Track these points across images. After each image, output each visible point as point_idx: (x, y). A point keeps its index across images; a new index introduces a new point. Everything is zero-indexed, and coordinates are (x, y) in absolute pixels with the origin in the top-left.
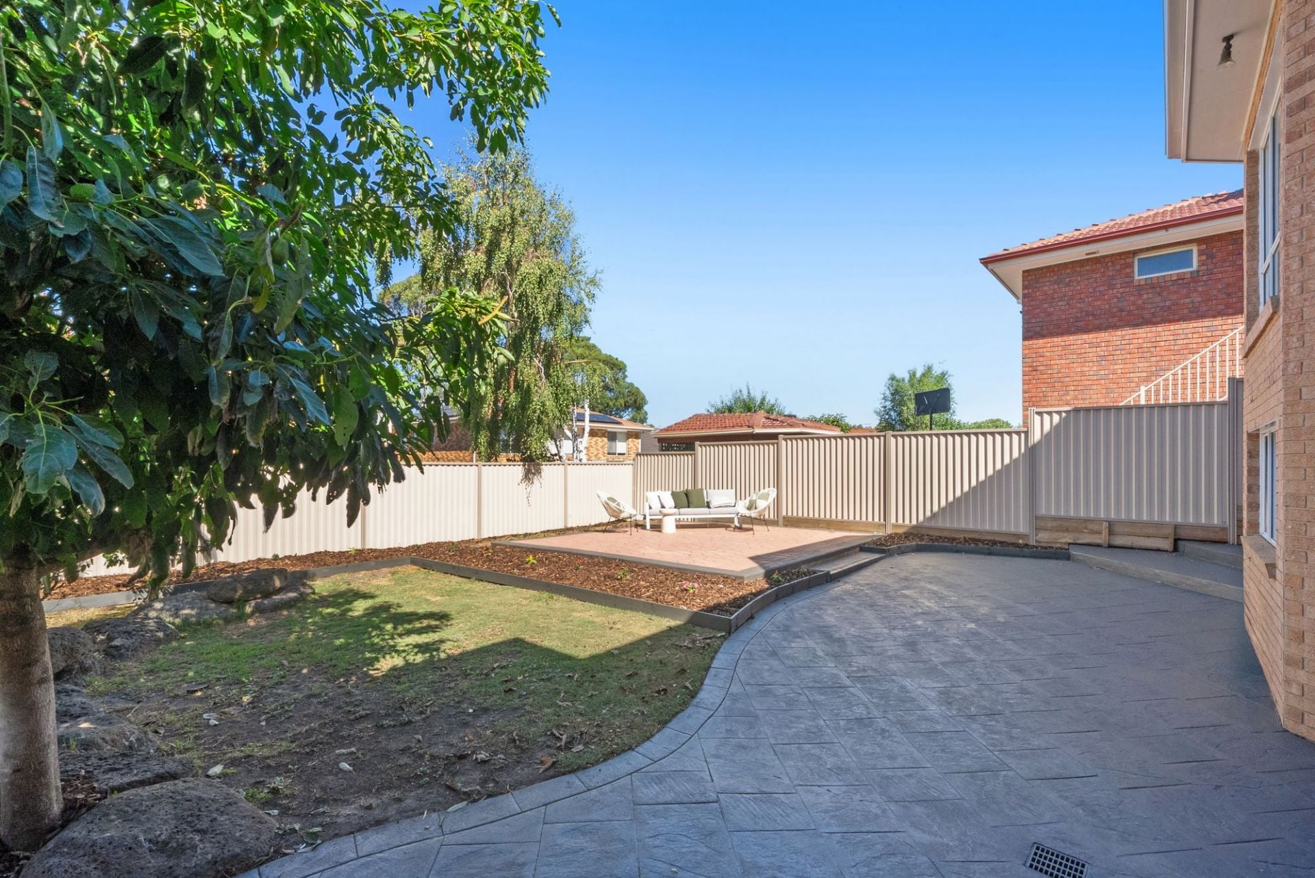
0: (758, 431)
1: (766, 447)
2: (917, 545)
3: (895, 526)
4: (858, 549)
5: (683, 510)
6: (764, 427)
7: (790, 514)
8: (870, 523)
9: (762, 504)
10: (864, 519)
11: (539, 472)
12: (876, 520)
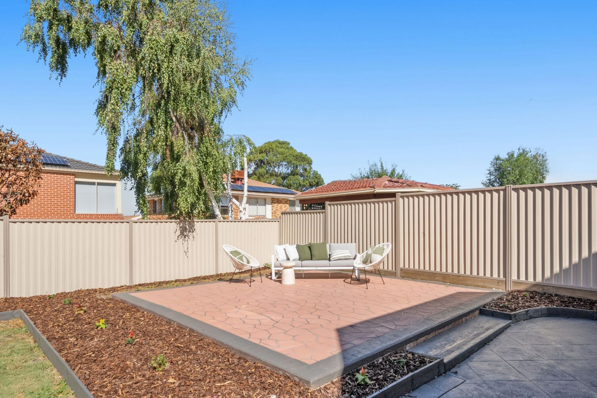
0: (378, 190)
1: (385, 204)
2: (548, 309)
3: (515, 283)
4: (478, 312)
5: (305, 262)
6: (385, 187)
7: (407, 266)
8: (487, 279)
9: (377, 258)
10: (481, 274)
11: (192, 229)
12: (495, 275)
